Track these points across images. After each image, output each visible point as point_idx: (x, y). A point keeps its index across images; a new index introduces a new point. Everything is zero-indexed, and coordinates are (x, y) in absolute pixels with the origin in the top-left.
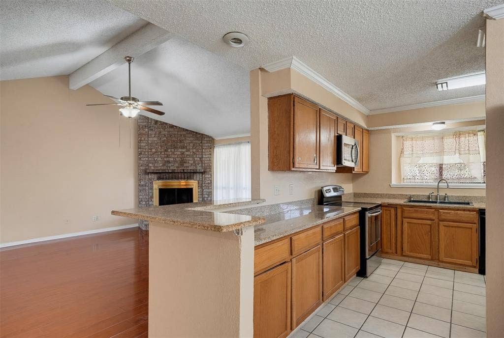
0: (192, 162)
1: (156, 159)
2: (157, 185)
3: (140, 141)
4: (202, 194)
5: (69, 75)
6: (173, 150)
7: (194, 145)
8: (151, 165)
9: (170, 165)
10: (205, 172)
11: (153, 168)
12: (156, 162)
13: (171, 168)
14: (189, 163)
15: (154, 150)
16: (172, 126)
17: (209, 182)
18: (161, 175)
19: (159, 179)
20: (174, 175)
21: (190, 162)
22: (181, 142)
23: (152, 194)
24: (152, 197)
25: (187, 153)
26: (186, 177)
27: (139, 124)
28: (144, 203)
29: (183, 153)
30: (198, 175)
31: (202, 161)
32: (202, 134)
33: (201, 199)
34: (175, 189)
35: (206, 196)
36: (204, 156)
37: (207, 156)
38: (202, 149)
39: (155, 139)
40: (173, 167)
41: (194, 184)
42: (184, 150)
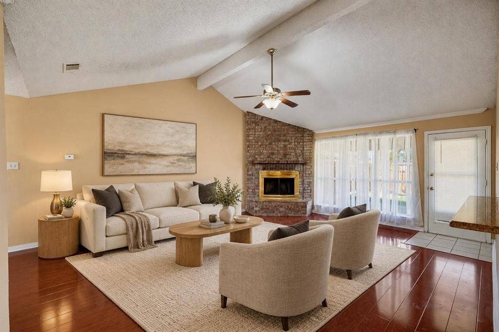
0: (294, 154)
1: (261, 151)
2: (263, 174)
3: (248, 136)
4: (303, 184)
5: (197, 77)
6: (277, 143)
7: (296, 138)
8: (257, 156)
9: (274, 156)
10: (306, 162)
11: (259, 159)
12: (261, 154)
13: (276, 159)
14: (290, 155)
15: (259, 144)
16: (276, 121)
17: (310, 172)
18: (266, 166)
19: (264, 169)
20: (277, 166)
21: (292, 154)
22: (284, 135)
23: (259, 183)
24: (258, 186)
25: (289, 146)
26: (288, 168)
27: (247, 120)
28: (251, 190)
29: (285, 146)
30: (299, 166)
31: (303, 154)
32: (304, 128)
33: (302, 188)
34: (278, 179)
35: (307, 186)
36: (305, 149)
37: (308, 149)
38: (303, 142)
39: (261, 133)
40: (276, 158)
41: (295, 174)
42: (287, 143)
